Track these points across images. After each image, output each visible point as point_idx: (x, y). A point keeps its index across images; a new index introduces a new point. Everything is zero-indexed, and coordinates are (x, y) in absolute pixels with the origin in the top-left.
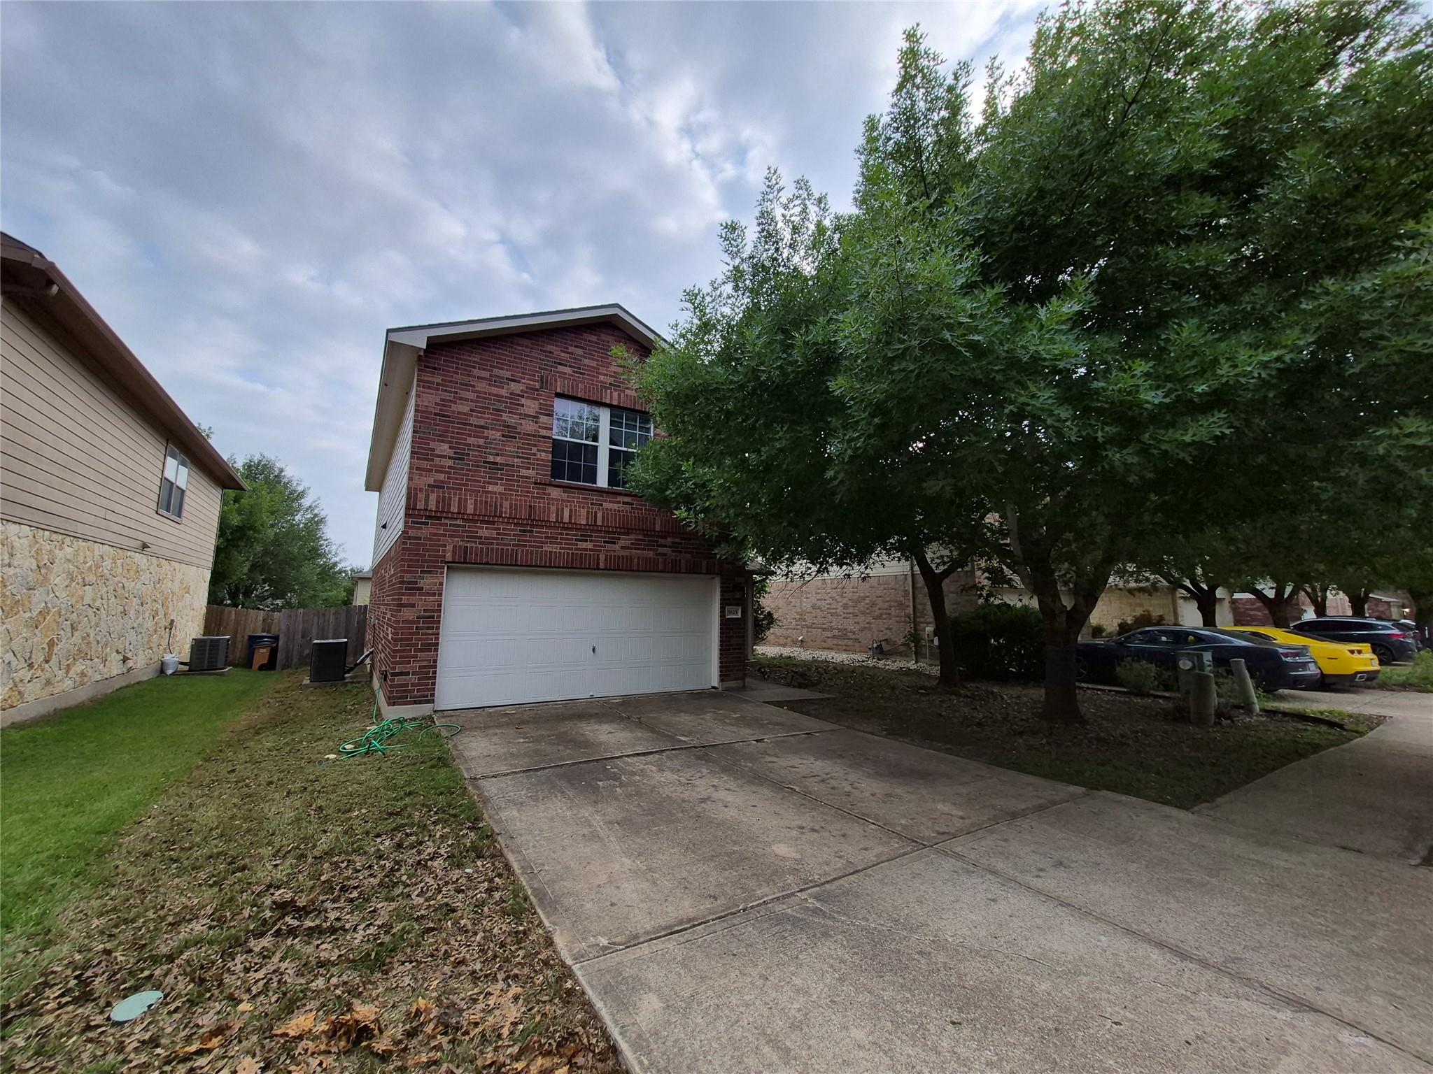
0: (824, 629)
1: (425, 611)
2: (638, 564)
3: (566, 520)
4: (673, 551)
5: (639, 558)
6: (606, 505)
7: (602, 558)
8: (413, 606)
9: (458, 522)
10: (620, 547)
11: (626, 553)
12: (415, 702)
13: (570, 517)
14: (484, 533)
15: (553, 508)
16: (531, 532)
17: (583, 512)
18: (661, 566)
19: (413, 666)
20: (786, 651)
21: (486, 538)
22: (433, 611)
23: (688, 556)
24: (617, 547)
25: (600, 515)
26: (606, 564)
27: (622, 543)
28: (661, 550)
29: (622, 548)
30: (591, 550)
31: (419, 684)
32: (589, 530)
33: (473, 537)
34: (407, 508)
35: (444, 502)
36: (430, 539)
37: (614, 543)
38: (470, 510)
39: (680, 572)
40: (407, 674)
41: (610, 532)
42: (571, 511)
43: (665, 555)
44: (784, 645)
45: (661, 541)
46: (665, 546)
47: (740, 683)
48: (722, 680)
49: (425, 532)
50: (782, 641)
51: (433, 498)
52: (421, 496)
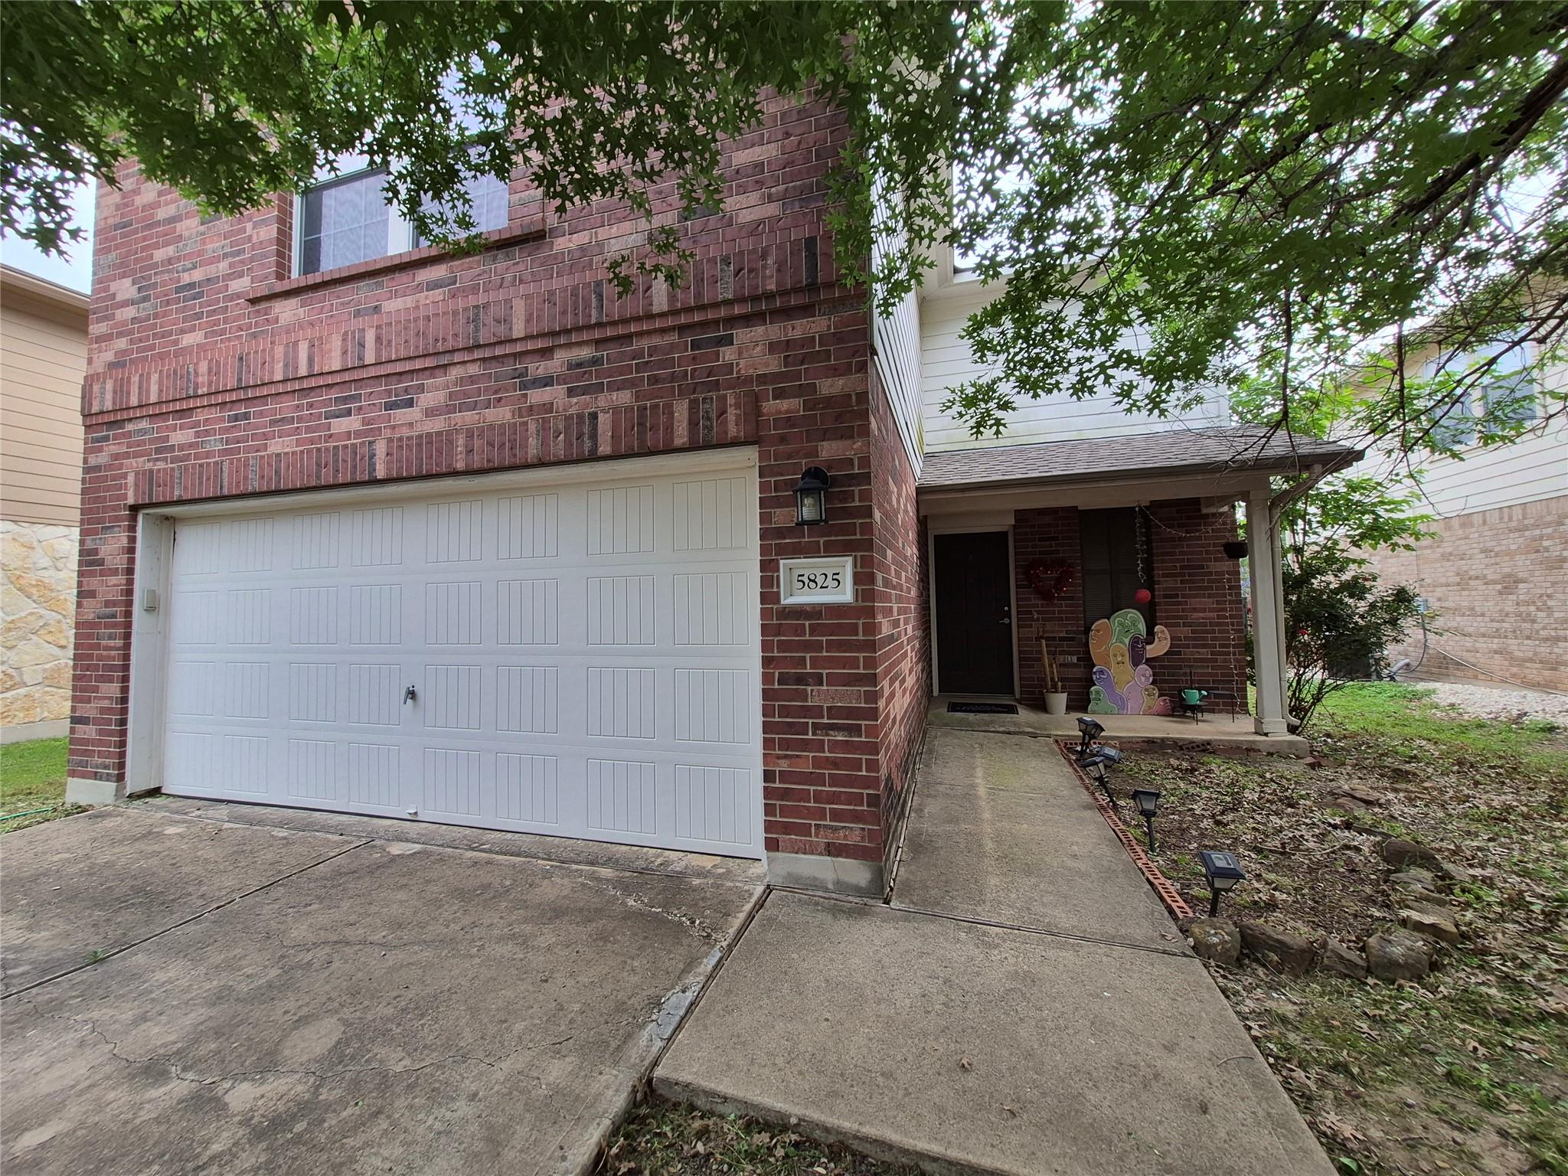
1: (107, 604)
2: (470, 452)
4: (571, 392)
5: (470, 435)
7: (381, 448)
8: (93, 595)
9: (141, 425)
10: (422, 411)
11: (437, 425)
12: (95, 776)
13: (310, 360)
14: (180, 438)
17: (336, 343)
19: (94, 706)
21: (181, 447)
22: (114, 604)
23: (624, 397)
24: (412, 413)
25: (370, 337)
26: (388, 467)
27: (426, 400)
28: (537, 396)
29: (430, 413)
31: (99, 743)
32: (351, 381)
34: (84, 416)
35: (124, 391)
36: (111, 467)
37: (410, 403)
38: (156, 396)
40: (87, 721)
41: (399, 376)
43: (548, 407)
45: (538, 368)
46: (547, 381)
51: (113, 387)
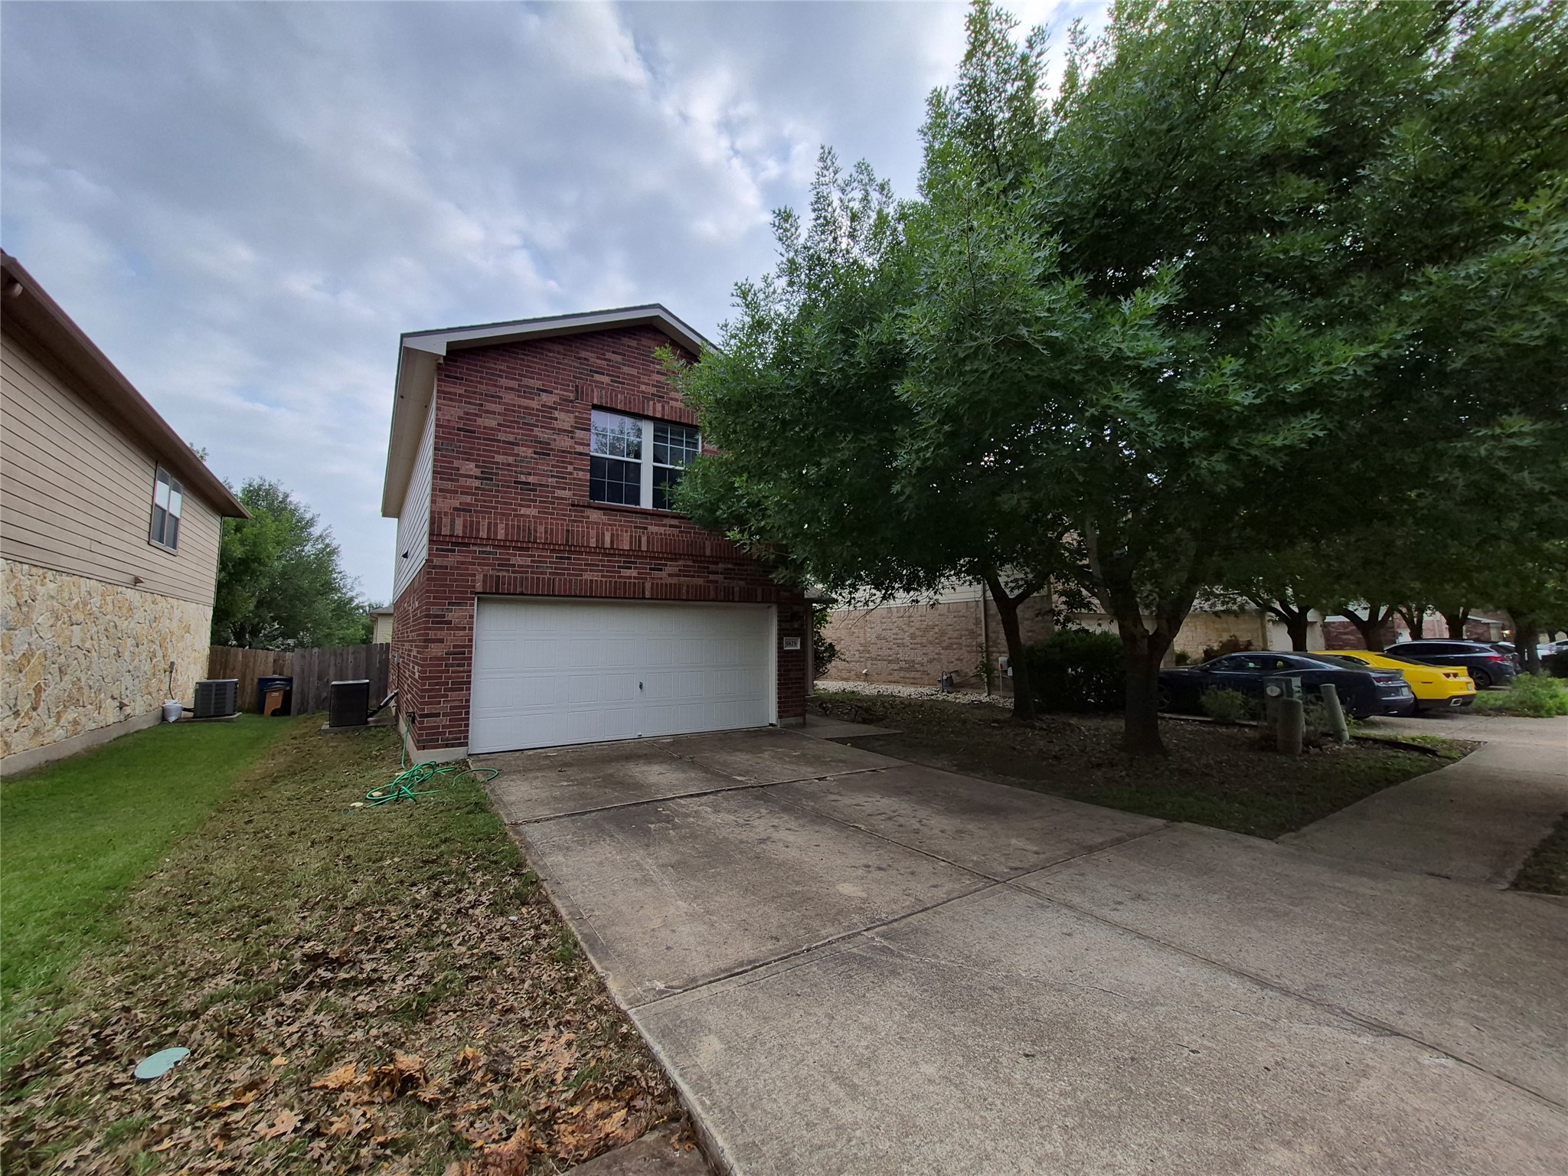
0: (890, 662)
1: (455, 647)
2: (688, 592)
3: (607, 545)
4: (725, 578)
5: (688, 586)
6: (653, 529)
7: (648, 586)
8: (441, 641)
9: (488, 549)
10: (667, 574)
11: (674, 580)
12: (447, 746)
13: (612, 542)
14: (518, 560)
15: (593, 533)
16: (569, 558)
17: (626, 537)
18: (712, 594)
19: (444, 706)
20: (849, 686)
21: (520, 566)
22: (463, 646)
23: (742, 583)
24: (663, 574)
25: (644, 539)
26: (652, 594)
27: (669, 570)
28: (712, 577)
29: (669, 575)
30: (635, 578)
31: (450, 726)
32: (633, 556)
33: (505, 565)
34: (431, 534)
35: (471, 527)
36: (457, 568)
37: (661, 570)
38: (501, 535)
39: (733, 601)
40: (438, 715)
41: (656, 558)
42: (612, 535)
43: (717, 582)
44: (847, 680)
45: (712, 567)
46: (717, 573)
47: (800, 720)
48: (780, 717)
49: (452, 560)
50: (845, 675)
51: (459, 522)
52: (446, 520)
